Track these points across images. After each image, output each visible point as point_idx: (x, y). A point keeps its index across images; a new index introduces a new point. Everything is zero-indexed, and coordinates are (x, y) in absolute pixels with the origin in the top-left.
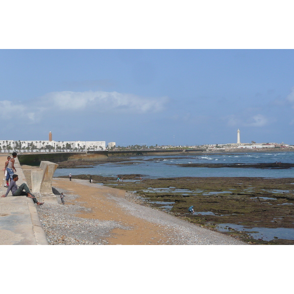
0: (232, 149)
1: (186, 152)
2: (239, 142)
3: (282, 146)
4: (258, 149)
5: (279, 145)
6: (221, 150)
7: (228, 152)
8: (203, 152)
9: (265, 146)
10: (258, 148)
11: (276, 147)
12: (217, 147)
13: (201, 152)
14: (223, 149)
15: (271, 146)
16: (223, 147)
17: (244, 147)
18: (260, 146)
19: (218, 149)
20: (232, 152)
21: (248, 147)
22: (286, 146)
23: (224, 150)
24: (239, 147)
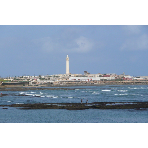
0: (62, 82)
1: (3, 87)
2: (68, 72)
3: (123, 77)
4: (96, 81)
5: (120, 76)
6: (49, 84)
7: (57, 85)
8: (26, 86)
9: (103, 78)
10: (94, 81)
11: (117, 80)
12: (41, 79)
13: (22, 86)
14: (51, 81)
15: (111, 78)
16: (49, 79)
17: (77, 79)
18: (96, 78)
19: (44, 81)
20: (63, 86)
21: (82, 79)
22: (130, 77)
23: (52, 83)
24: (70, 79)
